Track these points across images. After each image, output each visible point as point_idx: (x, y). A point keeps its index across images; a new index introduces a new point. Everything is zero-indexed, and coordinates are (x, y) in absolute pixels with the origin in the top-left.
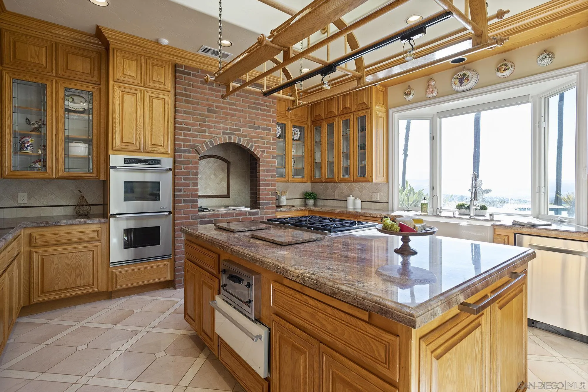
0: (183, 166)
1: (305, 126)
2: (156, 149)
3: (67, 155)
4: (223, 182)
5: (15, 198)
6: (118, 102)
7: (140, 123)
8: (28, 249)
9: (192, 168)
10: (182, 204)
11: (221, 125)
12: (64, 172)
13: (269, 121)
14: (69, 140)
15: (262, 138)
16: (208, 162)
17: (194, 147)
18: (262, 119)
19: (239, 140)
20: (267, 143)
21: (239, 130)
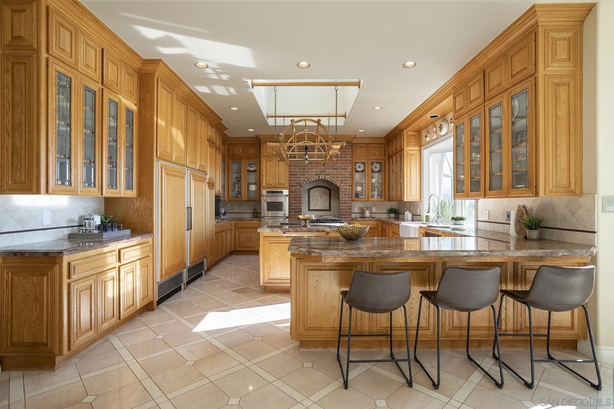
0: (293, 194)
1: (382, 161)
2: (280, 186)
3: (248, 190)
4: (326, 202)
5: (234, 209)
6: (264, 166)
7: (274, 174)
8: (235, 229)
9: (299, 195)
10: (293, 213)
11: (314, 170)
12: (247, 198)
13: (346, 163)
14: (251, 184)
15: (341, 175)
16: (317, 190)
17: (299, 183)
18: (341, 163)
19: (325, 177)
20: (345, 177)
21: (326, 172)
